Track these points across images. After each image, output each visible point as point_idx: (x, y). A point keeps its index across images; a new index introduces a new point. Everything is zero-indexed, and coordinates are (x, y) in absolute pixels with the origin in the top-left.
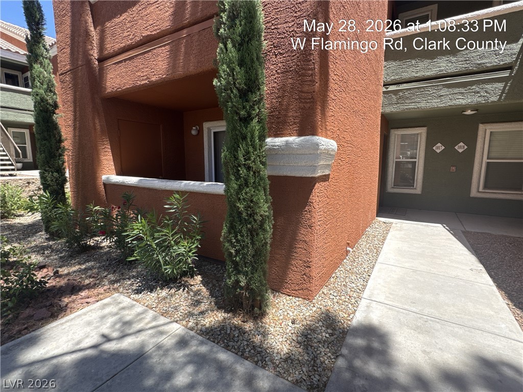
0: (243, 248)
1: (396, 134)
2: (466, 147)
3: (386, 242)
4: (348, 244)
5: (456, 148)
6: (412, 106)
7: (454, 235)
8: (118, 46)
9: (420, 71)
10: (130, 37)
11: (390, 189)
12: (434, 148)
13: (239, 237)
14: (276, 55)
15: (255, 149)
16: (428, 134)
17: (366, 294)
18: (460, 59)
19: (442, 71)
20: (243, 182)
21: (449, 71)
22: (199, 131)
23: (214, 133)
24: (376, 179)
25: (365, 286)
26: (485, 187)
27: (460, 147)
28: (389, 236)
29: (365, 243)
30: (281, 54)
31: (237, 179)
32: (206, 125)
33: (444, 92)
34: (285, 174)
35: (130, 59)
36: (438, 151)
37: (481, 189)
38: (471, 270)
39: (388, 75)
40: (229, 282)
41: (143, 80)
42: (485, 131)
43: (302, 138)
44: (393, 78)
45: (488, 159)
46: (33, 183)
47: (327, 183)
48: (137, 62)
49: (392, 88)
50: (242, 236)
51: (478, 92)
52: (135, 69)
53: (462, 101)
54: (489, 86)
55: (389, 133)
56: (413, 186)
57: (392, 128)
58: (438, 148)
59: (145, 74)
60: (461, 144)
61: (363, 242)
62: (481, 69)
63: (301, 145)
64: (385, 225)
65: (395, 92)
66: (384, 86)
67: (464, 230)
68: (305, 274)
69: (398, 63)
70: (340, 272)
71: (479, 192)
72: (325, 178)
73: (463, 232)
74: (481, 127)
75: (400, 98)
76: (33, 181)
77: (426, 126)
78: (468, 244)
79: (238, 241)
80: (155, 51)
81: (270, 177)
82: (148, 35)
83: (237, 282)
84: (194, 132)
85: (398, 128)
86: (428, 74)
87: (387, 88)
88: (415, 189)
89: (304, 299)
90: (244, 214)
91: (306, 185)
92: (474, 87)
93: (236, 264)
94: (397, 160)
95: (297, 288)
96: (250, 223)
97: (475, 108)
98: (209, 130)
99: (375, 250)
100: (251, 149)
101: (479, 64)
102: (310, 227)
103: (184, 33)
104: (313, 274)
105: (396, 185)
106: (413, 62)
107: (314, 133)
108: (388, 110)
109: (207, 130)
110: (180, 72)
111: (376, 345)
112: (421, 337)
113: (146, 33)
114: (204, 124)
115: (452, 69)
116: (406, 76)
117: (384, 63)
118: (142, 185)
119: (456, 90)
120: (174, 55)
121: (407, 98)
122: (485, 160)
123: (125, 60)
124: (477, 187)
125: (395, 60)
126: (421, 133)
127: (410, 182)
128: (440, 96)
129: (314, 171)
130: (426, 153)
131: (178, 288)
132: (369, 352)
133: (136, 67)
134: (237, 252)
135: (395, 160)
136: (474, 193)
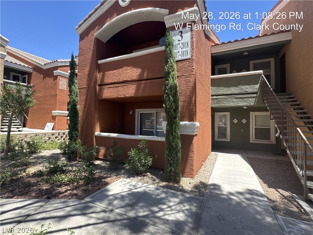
0: (173, 158)
1: (217, 115)
2: (246, 121)
3: (216, 161)
4: (203, 161)
5: (242, 121)
6: (223, 105)
7: (243, 158)
8: (110, 82)
9: (225, 91)
10: (117, 79)
11: (216, 139)
12: (234, 121)
13: (172, 154)
14: (180, 96)
15: (177, 126)
16: (230, 115)
17: (212, 176)
18: (239, 89)
19: (233, 92)
20: (174, 136)
21: (236, 93)
22: (133, 112)
23: (140, 114)
24: (211, 135)
25: (211, 175)
26: (256, 138)
27: (244, 121)
28: (218, 159)
29: (208, 162)
30: (182, 96)
31: (172, 136)
32: (137, 110)
33: (234, 100)
34: (184, 134)
35: (116, 87)
36: (235, 122)
37: (254, 139)
38: (248, 169)
39: (213, 92)
40: (168, 170)
41: (122, 95)
42: (253, 114)
43: (190, 122)
44: (214, 93)
45: (255, 126)
46: (39, 135)
47: (196, 137)
48: (119, 88)
49: (214, 97)
50: (173, 154)
51: (247, 101)
52: (118, 91)
53: (241, 104)
54: (250, 99)
55: (214, 114)
56: (226, 138)
57: (215, 112)
58: (235, 121)
59: (123, 93)
60: (244, 120)
61: (207, 161)
62: (247, 93)
63: (190, 125)
64: (216, 155)
65: (216, 99)
66: (211, 96)
67: (247, 156)
68: (191, 169)
69: (216, 88)
70: (201, 171)
71: (253, 140)
72: (196, 135)
73: (247, 157)
74: (251, 113)
75: (218, 101)
76: (39, 134)
77: (229, 112)
78: (248, 161)
79: (172, 156)
80: (129, 86)
81: (180, 135)
82: (126, 80)
83: (171, 170)
84: (131, 113)
85: (218, 112)
86: (228, 93)
87: (213, 97)
88: (227, 139)
89: (191, 178)
90: (174, 147)
91: (191, 137)
92: (245, 99)
93: (171, 164)
94: (219, 126)
95: (188, 174)
96: (176, 150)
97: (247, 106)
98: (138, 112)
99: (213, 164)
100: (176, 126)
101: (246, 91)
102: (193, 152)
103: (143, 82)
104: (194, 168)
105: (219, 137)
106: (222, 88)
107: (193, 121)
108: (214, 106)
109: (137, 112)
110: (140, 95)
111: (217, 187)
112: (230, 186)
113: (125, 79)
114: (136, 110)
115: (236, 92)
116: (219, 93)
117: (211, 87)
118: (118, 137)
119: (239, 100)
120: (138, 89)
121: (221, 102)
122: (254, 127)
123: (113, 87)
124: (252, 138)
125: (215, 87)
126: (228, 114)
127: (225, 136)
128: (233, 102)
129: (194, 133)
130: (230, 123)
131: (144, 176)
132: (215, 189)
133: (119, 90)
134: (171, 159)
135: (218, 126)
136: (251, 141)
